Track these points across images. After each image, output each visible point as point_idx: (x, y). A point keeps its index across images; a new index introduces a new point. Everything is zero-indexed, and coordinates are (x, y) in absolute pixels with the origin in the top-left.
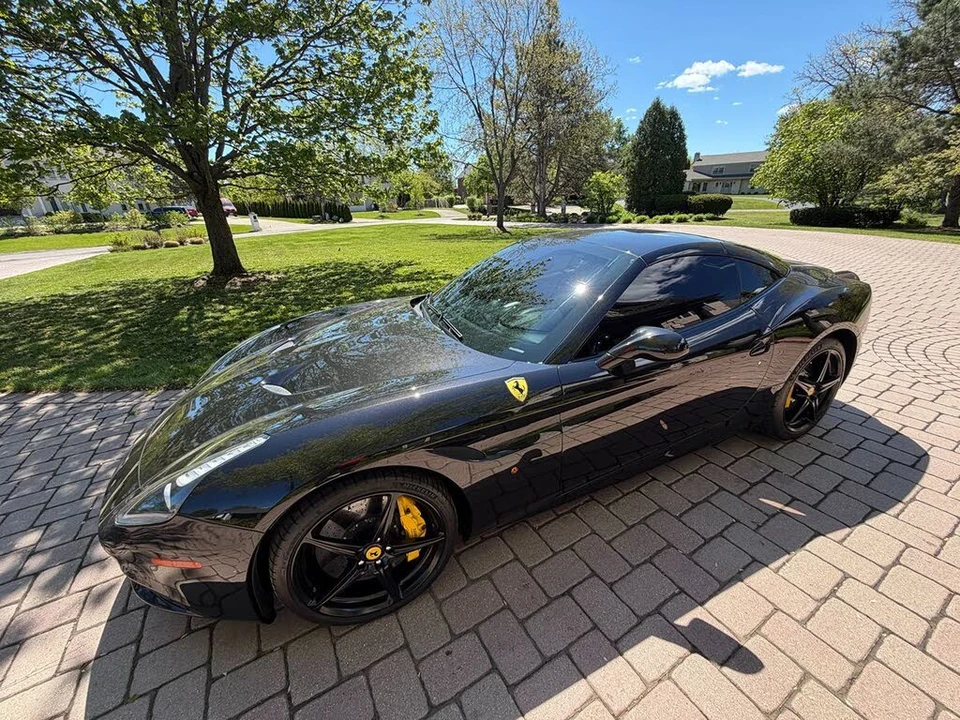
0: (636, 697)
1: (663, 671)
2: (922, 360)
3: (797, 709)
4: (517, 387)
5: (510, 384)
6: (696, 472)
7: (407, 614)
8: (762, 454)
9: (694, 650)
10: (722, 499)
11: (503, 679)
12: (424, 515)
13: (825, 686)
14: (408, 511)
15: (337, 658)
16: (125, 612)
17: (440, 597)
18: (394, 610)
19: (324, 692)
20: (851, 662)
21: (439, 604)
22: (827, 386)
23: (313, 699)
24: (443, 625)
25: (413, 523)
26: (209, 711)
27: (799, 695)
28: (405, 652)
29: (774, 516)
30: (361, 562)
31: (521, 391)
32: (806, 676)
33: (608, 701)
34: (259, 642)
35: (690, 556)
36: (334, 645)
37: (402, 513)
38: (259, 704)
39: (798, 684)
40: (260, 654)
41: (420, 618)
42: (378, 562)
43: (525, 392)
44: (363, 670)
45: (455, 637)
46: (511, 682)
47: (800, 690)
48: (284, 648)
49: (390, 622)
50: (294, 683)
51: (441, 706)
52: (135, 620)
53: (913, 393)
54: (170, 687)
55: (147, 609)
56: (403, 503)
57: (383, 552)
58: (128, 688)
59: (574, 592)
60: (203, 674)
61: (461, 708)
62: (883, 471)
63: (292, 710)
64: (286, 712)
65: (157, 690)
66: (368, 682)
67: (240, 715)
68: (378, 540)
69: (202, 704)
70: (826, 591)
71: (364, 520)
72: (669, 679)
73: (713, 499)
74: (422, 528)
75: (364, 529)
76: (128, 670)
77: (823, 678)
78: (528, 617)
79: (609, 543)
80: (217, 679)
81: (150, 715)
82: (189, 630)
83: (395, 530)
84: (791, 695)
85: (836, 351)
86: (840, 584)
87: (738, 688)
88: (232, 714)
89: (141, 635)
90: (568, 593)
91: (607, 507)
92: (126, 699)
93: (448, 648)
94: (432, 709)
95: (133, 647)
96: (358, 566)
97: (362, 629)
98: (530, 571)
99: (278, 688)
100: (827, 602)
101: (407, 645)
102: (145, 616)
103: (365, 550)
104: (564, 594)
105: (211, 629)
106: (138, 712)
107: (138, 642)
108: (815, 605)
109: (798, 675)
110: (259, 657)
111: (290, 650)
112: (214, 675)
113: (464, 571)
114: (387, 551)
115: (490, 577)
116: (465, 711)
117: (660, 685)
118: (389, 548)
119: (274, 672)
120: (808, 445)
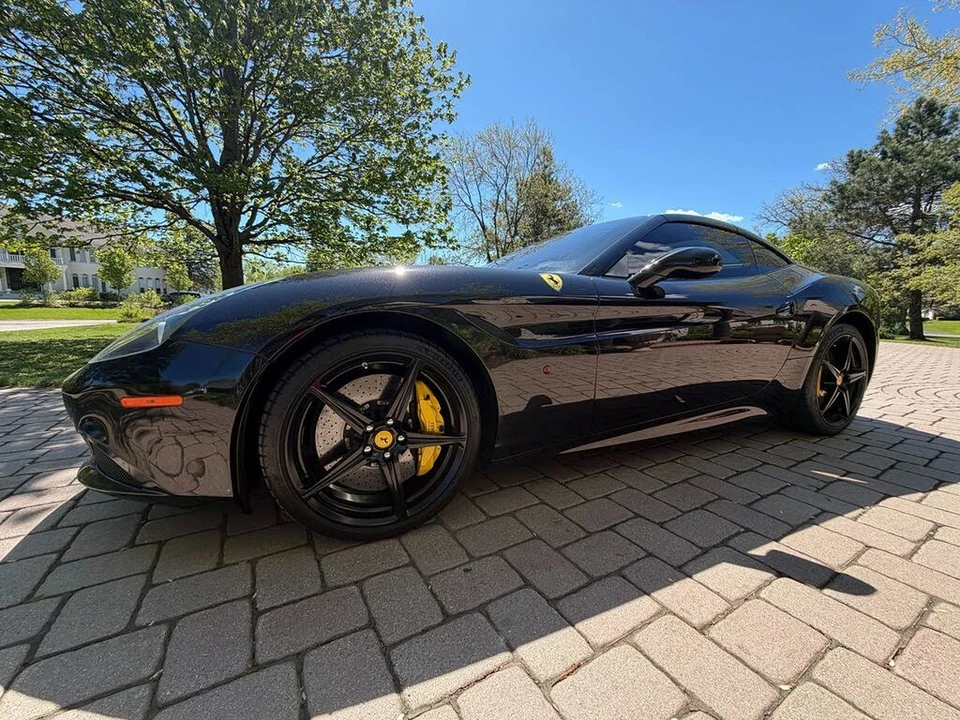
0: (720, 611)
1: (747, 590)
3: (937, 627)
4: (552, 279)
5: (545, 277)
6: (733, 452)
7: (412, 540)
8: (801, 444)
9: (780, 575)
10: (766, 469)
11: (541, 593)
12: (444, 412)
14: (428, 398)
15: (322, 572)
16: (54, 527)
17: (453, 527)
18: (396, 533)
19: (301, 599)
21: (453, 534)
22: (855, 377)
23: (285, 604)
24: (458, 549)
25: (430, 414)
26: (142, 610)
27: (932, 616)
28: (410, 568)
29: (832, 482)
30: (368, 449)
31: (557, 283)
32: (932, 601)
33: (685, 615)
34: (221, 556)
35: (749, 505)
36: (319, 562)
37: (421, 397)
38: (211, 607)
39: (927, 606)
40: (220, 565)
41: (429, 544)
42: (387, 455)
43: (561, 283)
44: (355, 583)
45: (472, 558)
46: (552, 596)
47: (933, 611)
48: (253, 563)
49: (392, 545)
50: (262, 590)
51: (460, 615)
52: (64, 536)
53: (939, 415)
54: (93, 590)
55: (82, 526)
56: (422, 389)
57: (395, 440)
58: (35, 589)
59: (618, 528)
60: (142, 580)
61: (488, 616)
62: (937, 457)
63: (256, 614)
64: (247, 614)
65: (73, 593)
66: (362, 592)
67: (184, 616)
68: (390, 422)
69: (133, 604)
70: (921, 535)
71: (377, 400)
72: (758, 598)
73: (758, 469)
74: (441, 428)
75: (376, 414)
76: (39, 576)
77: (955, 602)
78: (566, 546)
79: (650, 495)
80: (158, 585)
81: (57, 613)
82: (132, 544)
83: (411, 425)
84: (922, 615)
85: (857, 340)
86: (934, 530)
87: (852, 608)
88: (171, 615)
89: (68, 546)
90: (611, 528)
91: (641, 471)
92: (28, 599)
93: (466, 567)
94: (448, 618)
95: (54, 556)
96: (363, 453)
97: (355, 550)
98: (561, 512)
99: (240, 594)
100: (927, 543)
101: (412, 564)
102: (79, 532)
103: (374, 432)
104: (605, 530)
105: (161, 544)
106: (41, 611)
107: (62, 553)
108: (914, 545)
109: (924, 599)
110: (219, 568)
111: (260, 563)
112: (155, 582)
113: (481, 510)
114: (398, 442)
115: (512, 514)
116: (493, 619)
117: (747, 603)
118: (401, 439)
119: (236, 580)
120: (847, 440)
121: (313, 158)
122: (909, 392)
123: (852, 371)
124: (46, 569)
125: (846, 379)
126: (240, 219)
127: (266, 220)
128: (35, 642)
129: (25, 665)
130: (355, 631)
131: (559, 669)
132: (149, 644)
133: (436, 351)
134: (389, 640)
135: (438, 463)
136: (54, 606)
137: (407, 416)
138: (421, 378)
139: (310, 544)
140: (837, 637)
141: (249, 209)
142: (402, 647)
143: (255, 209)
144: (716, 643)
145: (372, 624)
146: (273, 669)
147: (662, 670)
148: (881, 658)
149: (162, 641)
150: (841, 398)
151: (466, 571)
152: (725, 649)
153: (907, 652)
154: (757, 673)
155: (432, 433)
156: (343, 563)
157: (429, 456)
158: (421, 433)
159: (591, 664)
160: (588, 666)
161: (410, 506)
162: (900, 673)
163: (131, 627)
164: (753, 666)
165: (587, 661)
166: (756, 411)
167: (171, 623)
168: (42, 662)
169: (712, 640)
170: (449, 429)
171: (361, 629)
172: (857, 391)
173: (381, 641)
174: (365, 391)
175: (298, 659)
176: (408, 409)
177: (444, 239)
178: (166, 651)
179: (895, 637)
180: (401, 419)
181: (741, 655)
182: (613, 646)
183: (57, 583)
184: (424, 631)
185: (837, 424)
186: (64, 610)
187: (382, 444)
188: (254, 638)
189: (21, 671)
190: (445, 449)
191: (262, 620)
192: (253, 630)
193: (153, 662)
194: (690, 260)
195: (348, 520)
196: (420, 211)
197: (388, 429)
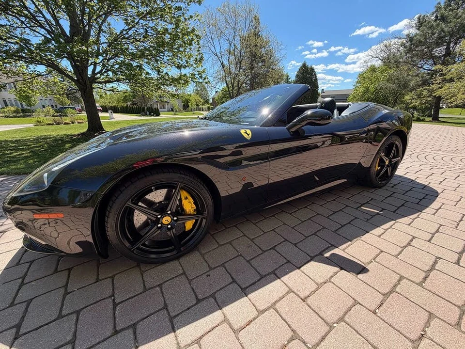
0: (313, 290)
1: (326, 278)
2: (433, 161)
3: (399, 292)
4: (246, 133)
5: (242, 131)
6: (334, 200)
7: (184, 260)
8: (365, 193)
9: (342, 269)
10: (348, 210)
11: (239, 286)
12: (195, 203)
13: (412, 281)
14: (186, 198)
15: (144, 281)
16: (18, 264)
17: (203, 252)
18: (177, 258)
19: (135, 296)
20: (423, 271)
21: (203, 256)
22: (394, 160)
23: (128, 299)
24: (205, 264)
25: (189, 206)
26: (64, 307)
27: (399, 286)
28: (183, 276)
29: (374, 216)
30: (159, 225)
31: (248, 135)
32: (401, 278)
33: (298, 293)
34: (98, 275)
35: (335, 232)
36: (142, 275)
37: (183, 199)
38: (95, 303)
39: (398, 281)
41: (192, 262)
42: (169, 226)
43: (250, 135)
44: (159, 285)
45: (211, 269)
46: (243, 287)
47: (400, 284)
48: (113, 278)
49: (174, 264)
50: (117, 292)
51: (204, 299)
52: (23, 268)
53: (431, 171)
54: (40, 298)
55: (32, 262)
56: (184, 194)
57: (172, 219)
58: (14, 299)
59: (276, 248)
60: (62, 291)
61: (215, 299)
62: (424, 198)
63: (115, 305)
64: (111, 306)
65: (32, 300)
66: (161, 290)
67: (83, 309)
68: (169, 212)
69: (59, 304)
70: (405, 244)
71: (162, 201)
72: (330, 282)
73: (344, 210)
74: (195, 210)
75: (161, 208)
76: (15, 291)
77: (410, 278)
78: (252, 259)
79: (293, 228)
80: (70, 293)
81: (26, 311)
82: (56, 271)
83: (180, 212)
84: (395, 286)
85: (398, 143)
86: (411, 241)
87: (367, 284)
88: (78, 309)
89: (26, 274)
90: (273, 248)
91: (291, 214)
92: (12, 304)
93: (208, 274)
94: (198, 301)
95: (20, 280)
96: (157, 227)
97: (159, 267)
98: (252, 240)
99: (108, 295)
100: (407, 248)
101: (184, 273)
102: (30, 266)
103: (162, 218)
104: (271, 249)
105: (69, 270)
106: (19, 310)
107: (24, 278)
108: (401, 249)
109: (398, 277)
110: (97, 281)
111: (116, 278)
112: (69, 291)
113: (216, 241)
114: (174, 220)
115: (230, 243)
116: (217, 300)
117: (325, 285)
118: (175, 218)
119: (105, 288)
120: (387, 190)
121: (123, 30)
122: (422, 157)
123: (394, 157)
124: (17, 288)
125: (390, 162)
126: (87, 69)
128: (18, 327)
129: (15, 339)
130: (159, 311)
131: (243, 323)
132: (68, 324)
133: (188, 178)
134: (173, 314)
135: (194, 226)
136: (24, 308)
137: (178, 206)
138: (182, 188)
139: (138, 266)
140: (358, 299)
142: (178, 318)
143: (95, 64)
144: (309, 306)
145: (166, 307)
146: (123, 333)
147: (285, 320)
148: (373, 309)
149: (74, 322)
150: (387, 171)
151: (208, 276)
152: (312, 309)
153: (384, 305)
154: (323, 319)
155: (190, 215)
156: (154, 275)
157: (189, 225)
158: (184, 215)
159: (257, 320)
160: (255, 321)
161: (183, 246)
162: (379, 315)
163: (60, 316)
164: (322, 316)
165: (255, 319)
167: (78, 313)
168: (23, 337)
169: (307, 304)
170: (199, 211)
171: (161, 310)
172: (395, 167)
173: (169, 315)
174: (158, 196)
175: (134, 326)
176: (178, 203)
178: (76, 327)
179: (381, 297)
180: (174, 211)
181: (318, 311)
182: (267, 310)
183: (24, 295)
184: (188, 309)
185: (383, 182)
186: (29, 309)
188: (115, 318)
189: (14, 342)
190: (197, 221)
191: (118, 308)
192: (114, 313)
193: (71, 334)
197: (168, 215)
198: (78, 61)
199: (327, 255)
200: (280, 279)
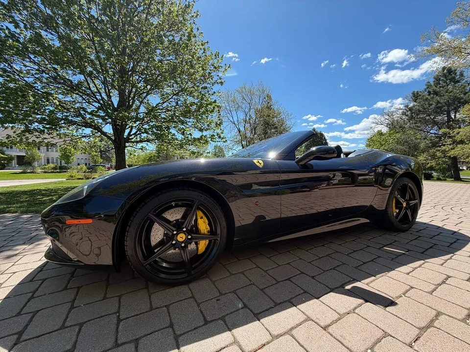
0: (335, 319)
1: (349, 309)
2: (461, 212)
3: (438, 327)
4: (258, 162)
5: (255, 161)
6: (353, 241)
7: (194, 286)
8: (387, 236)
9: (366, 301)
10: (369, 250)
11: (251, 311)
12: (210, 224)
13: (453, 317)
14: (202, 218)
15: (151, 301)
16: (31, 281)
17: (214, 279)
18: (187, 282)
19: (140, 314)
20: (465, 308)
21: (214, 283)
22: (413, 202)
23: (133, 316)
24: (215, 290)
25: (203, 226)
26: (68, 319)
27: (437, 321)
28: (192, 299)
29: (400, 255)
30: (174, 242)
31: (260, 164)
32: (439, 314)
33: (318, 321)
34: (106, 294)
35: (356, 268)
36: (150, 296)
37: (199, 218)
38: (99, 318)
39: (435, 317)
40: (105, 298)
41: (202, 288)
42: (183, 245)
43: (262, 164)
44: (166, 306)
45: (221, 294)
46: (256, 312)
47: (438, 319)
48: (120, 297)
49: (184, 289)
50: (122, 310)
51: (212, 321)
52: (35, 285)
53: (460, 220)
54: (47, 310)
55: (44, 280)
56: (200, 214)
57: (187, 237)
58: (22, 310)
59: (292, 279)
60: (69, 305)
61: (225, 322)
62: (455, 242)
63: (119, 320)
64: (115, 321)
65: (38, 311)
66: (168, 310)
67: (87, 322)
68: (185, 229)
69: (64, 316)
70: (439, 282)
71: (179, 219)
72: (354, 313)
73: (365, 249)
74: (208, 232)
75: (178, 225)
76: (24, 303)
77: (450, 314)
78: (266, 288)
79: (310, 262)
80: (76, 307)
81: (31, 321)
82: (66, 288)
83: (194, 231)
84: (432, 321)
85: (411, 185)
86: (446, 279)
87: (399, 317)
88: (81, 321)
89: (37, 290)
90: (289, 279)
91: (307, 251)
92: (19, 314)
93: (218, 298)
94: (206, 322)
95: (31, 294)
96: (172, 244)
97: (167, 290)
98: (266, 271)
99: (113, 311)
100: (442, 286)
101: (193, 297)
102: (42, 283)
103: (177, 234)
104: (286, 280)
105: (79, 288)
106: (24, 319)
107: (34, 292)
108: (435, 286)
109: (434, 313)
110: (104, 299)
111: (123, 297)
112: (75, 306)
113: (228, 271)
114: (188, 239)
115: (243, 273)
116: (227, 323)
117: (348, 315)
118: (189, 237)
119: (111, 305)
120: (411, 234)
121: (159, 103)
122: (448, 209)
123: (411, 199)
124: (26, 300)
125: (408, 204)
126: (125, 132)
127: (136, 132)
128: (20, 334)
129: (15, 344)
130: (164, 328)
131: (255, 346)
132: (70, 335)
133: (205, 197)
134: (178, 333)
135: (207, 248)
136: (30, 317)
137: (192, 227)
138: (198, 209)
139: (147, 287)
140: (389, 331)
141: (129, 127)
142: (184, 336)
143: (132, 127)
144: (331, 335)
145: (171, 326)
146: (124, 346)
147: (302, 346)
148: (408, 342)
149: (76, 333)
150: (406, 214)
151: (217, 300)
152: (334, 338)
153: (421, 339)
154: (348, 348)
155: (204, 234)
156: (162, 297)
157: (203, 245)
158: (199, 234)
159: (270, 344)
160: (269, 345)
161: (194, 269)
162: (416, 349)
163: (63, 327)
164: (346, 345)
165: (268, 343)
166: (364, 220)
167: (81, 325)
168: (23, 343)
169: (329, 333)
170: (212, 232)
171: (166, 328)
172: (415, 209)
173: (175, 333)
174: (174, 215)
175: (136, 341)
176: (193, 223)
177: (220, 137)
178: (77, 338)
179: (417, 331)
180: (189, 228)
181: (342, 340)
182: (282, 336)
183: (33, 306)
184: (195, 329)
185: (405, 226)
186: (33, 319)
187: (180, 240)
188: (117, 332)
189: (13, 347)
190: (210, 242)
191: (122, 323)
192: (117, 328)
193: (72, 343)
194: (322, 152)
195: (163, 276)
196: (208, 125)
197: (184, 232)
198: (118, 125)
199: (348, 287)
200: (296, 306)
